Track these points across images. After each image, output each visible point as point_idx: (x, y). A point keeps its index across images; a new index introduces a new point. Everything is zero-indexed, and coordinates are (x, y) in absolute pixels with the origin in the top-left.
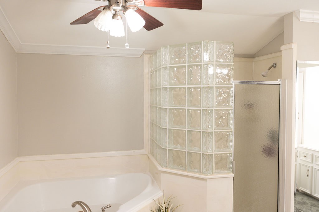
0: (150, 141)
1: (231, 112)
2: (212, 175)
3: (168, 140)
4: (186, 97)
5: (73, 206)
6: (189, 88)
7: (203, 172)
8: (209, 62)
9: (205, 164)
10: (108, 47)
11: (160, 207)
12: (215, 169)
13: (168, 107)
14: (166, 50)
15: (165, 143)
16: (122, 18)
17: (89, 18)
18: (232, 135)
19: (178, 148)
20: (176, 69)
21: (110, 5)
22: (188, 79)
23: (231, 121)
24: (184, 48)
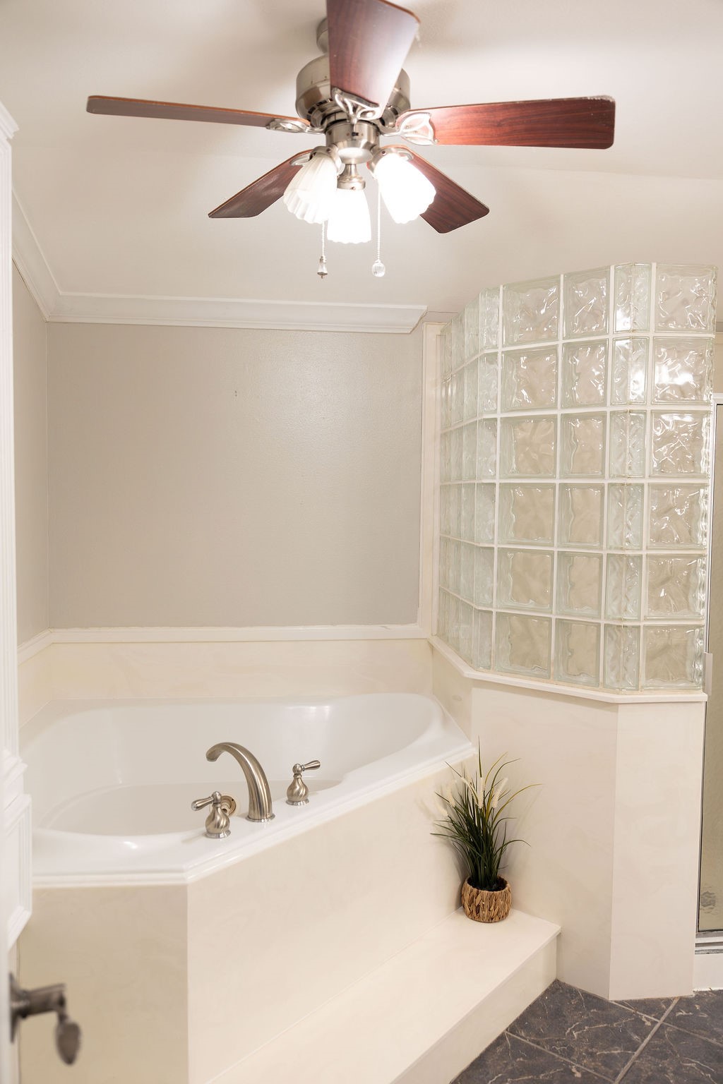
0: (436, 599)
1: (701, 495)
2: (635, 692)
3: (495, 584)
4: (555, 449)
5: (212, 756)
6: (566, 417)
7: (608, 682)
8: (633, 331)
9: (614, 658)
10: (322, 274)
11: (466, 790)
12: (647, 678)
13: (497, 481)
14: (494, 300)
15: (486, 596)
16: (364, 186)
17: (265, 194)
18: (704, 567)
19: (528, 608)
20: (523, 359)
21: (331, 143)
22: (564, 390)
23: (704, 524)
24: (554, 290)
